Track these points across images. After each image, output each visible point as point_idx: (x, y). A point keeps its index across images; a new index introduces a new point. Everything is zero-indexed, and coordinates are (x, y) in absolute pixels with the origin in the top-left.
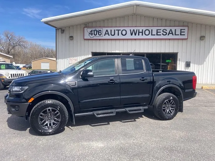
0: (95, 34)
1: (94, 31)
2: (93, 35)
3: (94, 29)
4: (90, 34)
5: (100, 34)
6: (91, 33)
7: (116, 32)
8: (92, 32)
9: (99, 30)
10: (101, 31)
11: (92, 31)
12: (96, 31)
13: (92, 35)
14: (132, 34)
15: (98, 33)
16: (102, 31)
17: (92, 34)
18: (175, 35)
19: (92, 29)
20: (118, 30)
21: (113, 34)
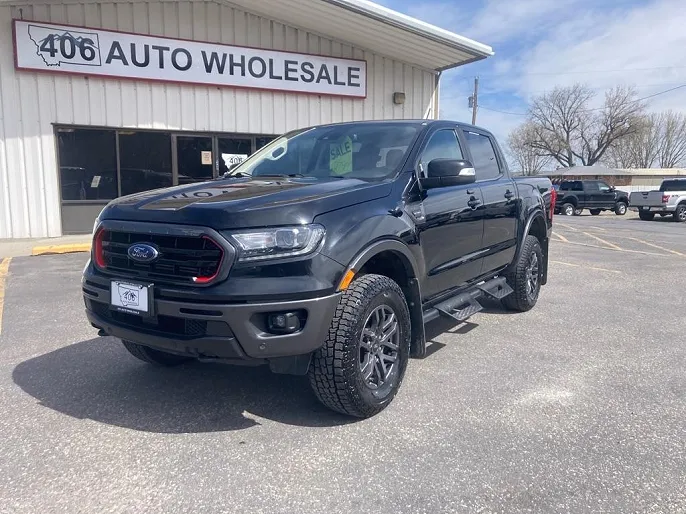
0: (68, 52)
1: (62, 39)
2: (59, 54)
3: (61, 34)
4: (43, 49)
5: (88, 53)
6: (48, 46)
7: (154, 55)
8: (52, 45)
9: (85, 40)
10: (91, 43)
11: (51, 38)
12: (71, 39)
13: (53, 55)
14: (209, 69)
15: (77, 49)
16: (96, 45)
17: (53, 52)
18: (336, 83)
19: (54, 33)
20: (161, 49)
21: (141, 59)
